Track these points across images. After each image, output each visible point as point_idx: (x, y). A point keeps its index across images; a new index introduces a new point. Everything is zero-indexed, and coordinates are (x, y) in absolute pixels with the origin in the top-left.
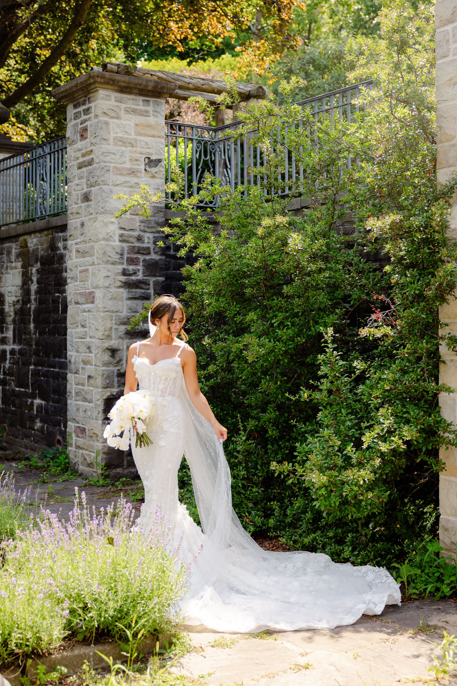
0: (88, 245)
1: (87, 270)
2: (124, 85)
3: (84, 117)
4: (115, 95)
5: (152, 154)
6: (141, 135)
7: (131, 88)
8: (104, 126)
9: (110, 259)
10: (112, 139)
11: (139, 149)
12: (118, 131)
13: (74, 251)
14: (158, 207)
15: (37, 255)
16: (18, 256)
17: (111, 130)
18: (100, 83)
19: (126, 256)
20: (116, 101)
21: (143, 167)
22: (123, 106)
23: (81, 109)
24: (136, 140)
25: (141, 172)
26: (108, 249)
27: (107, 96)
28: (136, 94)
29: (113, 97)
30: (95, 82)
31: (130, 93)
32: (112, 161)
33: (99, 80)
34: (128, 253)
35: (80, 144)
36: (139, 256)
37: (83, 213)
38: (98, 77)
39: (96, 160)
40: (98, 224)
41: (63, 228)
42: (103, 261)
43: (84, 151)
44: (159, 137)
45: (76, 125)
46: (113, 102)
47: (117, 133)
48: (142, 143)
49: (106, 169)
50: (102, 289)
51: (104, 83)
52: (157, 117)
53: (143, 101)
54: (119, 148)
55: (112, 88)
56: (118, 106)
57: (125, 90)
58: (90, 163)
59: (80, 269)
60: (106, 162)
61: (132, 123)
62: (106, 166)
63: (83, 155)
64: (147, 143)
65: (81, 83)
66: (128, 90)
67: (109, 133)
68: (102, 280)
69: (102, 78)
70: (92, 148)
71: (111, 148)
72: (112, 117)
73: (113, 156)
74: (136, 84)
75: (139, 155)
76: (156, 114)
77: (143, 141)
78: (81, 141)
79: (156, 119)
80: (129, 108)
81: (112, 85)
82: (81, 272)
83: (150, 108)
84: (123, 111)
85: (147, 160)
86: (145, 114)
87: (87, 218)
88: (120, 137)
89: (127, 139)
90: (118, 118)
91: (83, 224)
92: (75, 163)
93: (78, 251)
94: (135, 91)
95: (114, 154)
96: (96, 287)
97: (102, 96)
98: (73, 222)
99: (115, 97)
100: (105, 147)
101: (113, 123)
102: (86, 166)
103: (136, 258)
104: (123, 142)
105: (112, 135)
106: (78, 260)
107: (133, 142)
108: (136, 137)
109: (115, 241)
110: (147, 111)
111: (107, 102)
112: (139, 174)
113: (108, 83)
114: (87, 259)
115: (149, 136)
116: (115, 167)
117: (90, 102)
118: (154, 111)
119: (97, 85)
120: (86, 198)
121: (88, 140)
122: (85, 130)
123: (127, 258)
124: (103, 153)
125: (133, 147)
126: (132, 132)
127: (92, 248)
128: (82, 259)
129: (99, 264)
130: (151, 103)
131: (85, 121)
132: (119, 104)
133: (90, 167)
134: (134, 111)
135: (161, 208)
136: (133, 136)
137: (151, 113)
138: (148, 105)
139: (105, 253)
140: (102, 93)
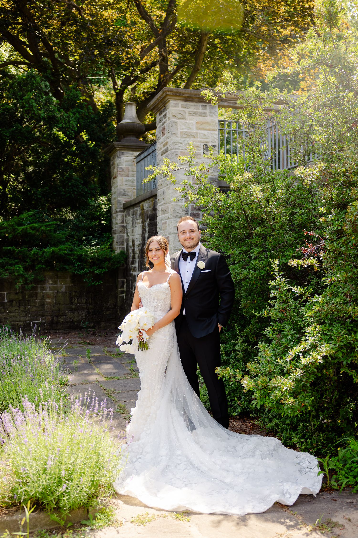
0: (167, 205)
1: (166, 223)
2: (187, 95)
3: (164, 120)
4: (181, 103)
5: (208, 142)
6: (200, 129)
7: (192, 97)
8: (174, 125)
9: (178, 214)
10: (179, 133)
11: (199, 139)
12: (184, 128)
13: (160, 211)
14: (213, 178)
15: (148, 214)
17: (179, 127)
18: (170, 95)
19: (190, 212)
20: (182, 107)
21: (202, 151)
22: (187, 110)
23: (162, 115)
24: (197, 133)
25: (200, 155)
26: (177, 208)
27: (176, 104)
28: (197, 102)
29: (180, 105)
30: (167, 95)
31: (192, 101)
32: (180, 148)
33: (169, 93)
34: (192, 210)
35: (162, 139)
36: (200, 212)
37: (164, 185)
38: (168, 91)
39: (169, 149)
40: (170, 191)
41: (156, 195)
42: (174, 216)
43: (164, 143)
44: (214, 130)
45: (160, 127)
46: (180, 108)
47: (183, 129)
48: (201, 135)
49: (175, 154)
50: (173, 235)
51: (173, 95)
52: (212, 116)
53: (202, 106)
54: (185, 139)
55: (179, 98)
56: (183, 111)
57: (188, 99)
58: (167, 150)
59: (163, 221)
60: (175, 149)
61: (194, 122)
62: (175, 152)
63: (164, 146)
64: (205, 135)
65: (160, 97)
66: (191, 99)
67: (177, 129)
68: (173, 229)
69: (171, 92)
70: (168, 140)
71: (179, 139)
72: (179, 119)
73: (180, 145)
74: (196, 95)
75: (199, 143)
76: (211, 114)
77: (202, 133)
78: (163, 136)
79: (212, 118)
80: (192, 111)
81: (179, 96)
82: (163, 224)
83: (207, 111)
84: (187, 114)
85: (205, 146)
86: (204, 115)
87: (166, 188)
88: (185, 132)
89: (190, 132)
90: (184, 118)
91: (164, 192)
92: (160, 152)
93: (162, 210)
94: (195, 100)
95: (181, 143)
96: (170, 234)
97: (172, 104)
98: (160, 192)
99: (182, 105)
100: (174, 139)
101: (181, 122)
102: (165, 153)
103: (197, 214)
104: (187, 135)
105: (180, 131)
106: (162, 216)
107: (194, 134)
108: (197, 131)
109: (182, 202)
110: (205, 113)
111: (176, 108)
112: (199, 156)
113: (176, 95)
114: (166, 215)
115: (206, 130)
116: (182, 152)
117: (166, 110)
118: (210, 113)
119: (168, 97)
121: (165, 135)
122: (164, 129)
123: (191, 213)
124: (173, 143)
125: (195, 138)
126: (194, 128)
127: (168, 207)
128: (164, 215)
129: (171, 218)
130: (208, 107)
131: (164, 122)
132: (185, 109)
133: (167, 154)
134: (195, 114)
135: (216, 179)
136: (195, 131)
137: (208, 114)
138: (206, 109)
139: (174, 210)
140: (172, 102)
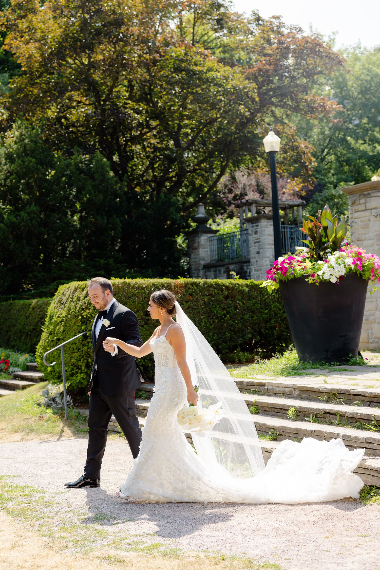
3: (256, 227)
4: (266, 221)
12: (268, 232)
13: (253, 270)
16: (224, 272)
17: (266, 232)
18: (263, 217)
23: (255, 225)
35: (254, 236)
37: (257, 257)
39: (262, 241)
40: (263, 261)
41: (249, 262)
43: (256, 238)
45: (252, 230)
46: (266, 223)
54: (269, 237)
58: (259, 242)
59: (257, 275)
60: (265, 242)
61: (272, 229)
66: (270, 219)
70: (260, 237)
71: (266, 237)
72: (266, 227)
73: (267, 240)
80: (271, 224)
81: (266, 218)
84: (269, 225)
87: (259, 259)
88: (269, 234)
90: (268, 228)
91: (257, 261)
92: (253, 242)
93: (255, 270)
98: (252, 261)
102: (257, 243)
106: (255, 273)
111: (264, 223)
114: (259, 272)
116: (268, 243)
120: (258, 253)
121: (258, 235)
122: (257, 231)
124: (264, 239)
127: (261, 269)
128: (257, 272)
129: (264, 273)
131: (257, 229)
140: (263, 220)
